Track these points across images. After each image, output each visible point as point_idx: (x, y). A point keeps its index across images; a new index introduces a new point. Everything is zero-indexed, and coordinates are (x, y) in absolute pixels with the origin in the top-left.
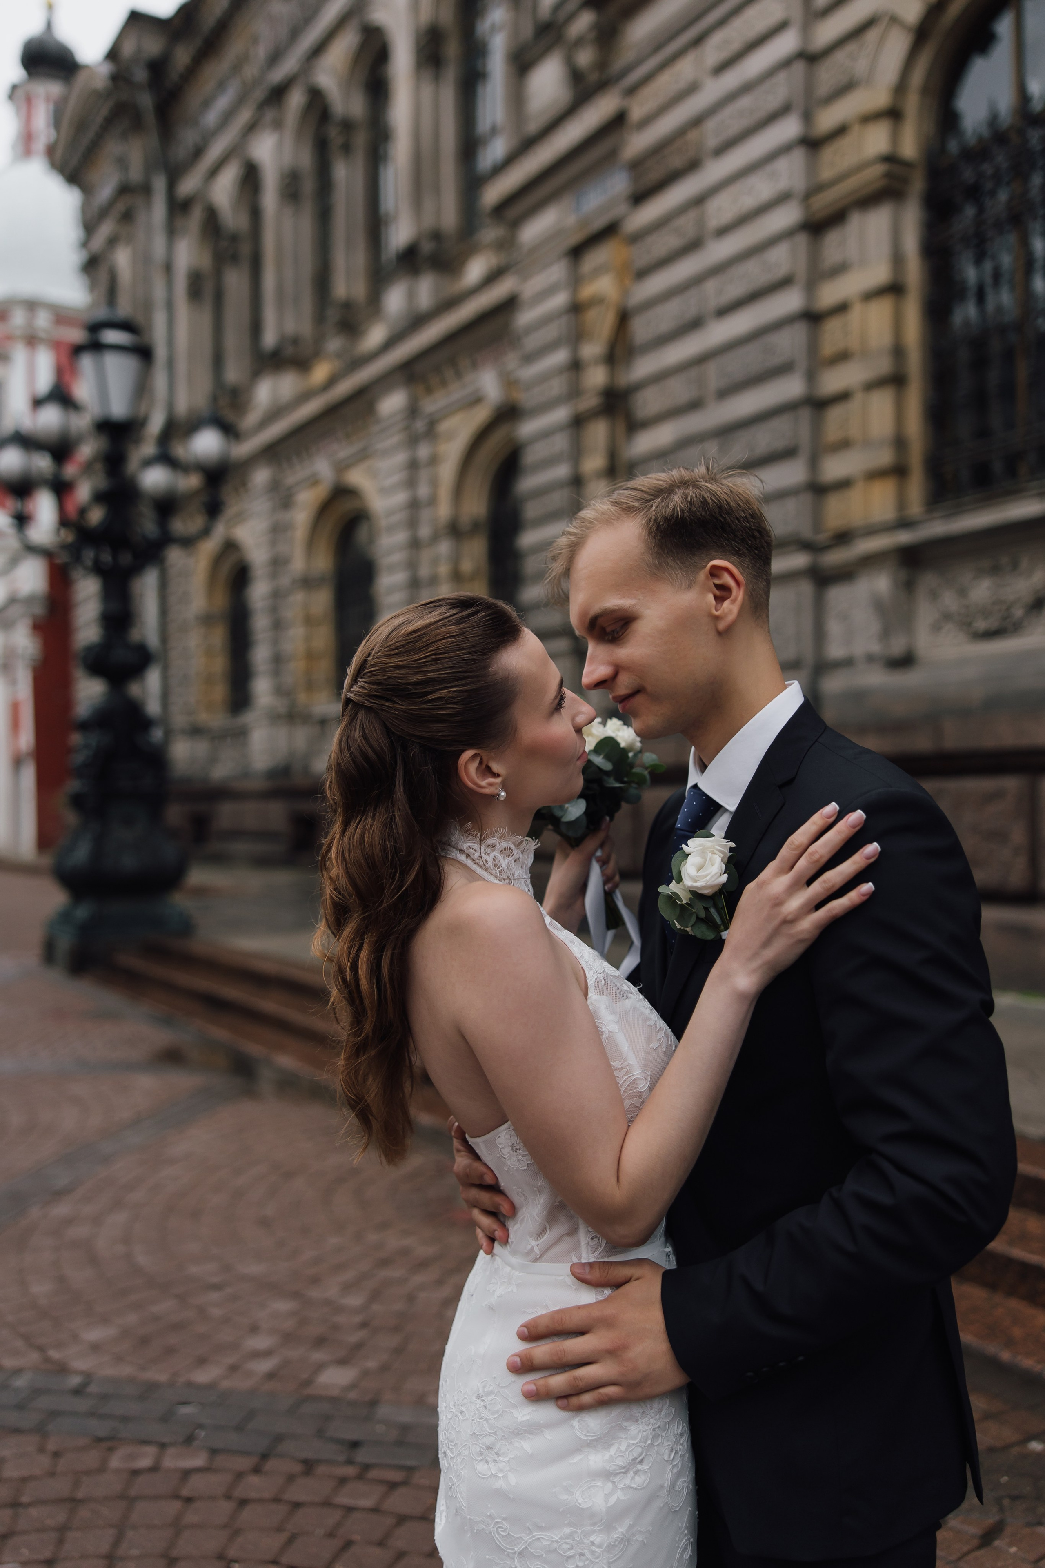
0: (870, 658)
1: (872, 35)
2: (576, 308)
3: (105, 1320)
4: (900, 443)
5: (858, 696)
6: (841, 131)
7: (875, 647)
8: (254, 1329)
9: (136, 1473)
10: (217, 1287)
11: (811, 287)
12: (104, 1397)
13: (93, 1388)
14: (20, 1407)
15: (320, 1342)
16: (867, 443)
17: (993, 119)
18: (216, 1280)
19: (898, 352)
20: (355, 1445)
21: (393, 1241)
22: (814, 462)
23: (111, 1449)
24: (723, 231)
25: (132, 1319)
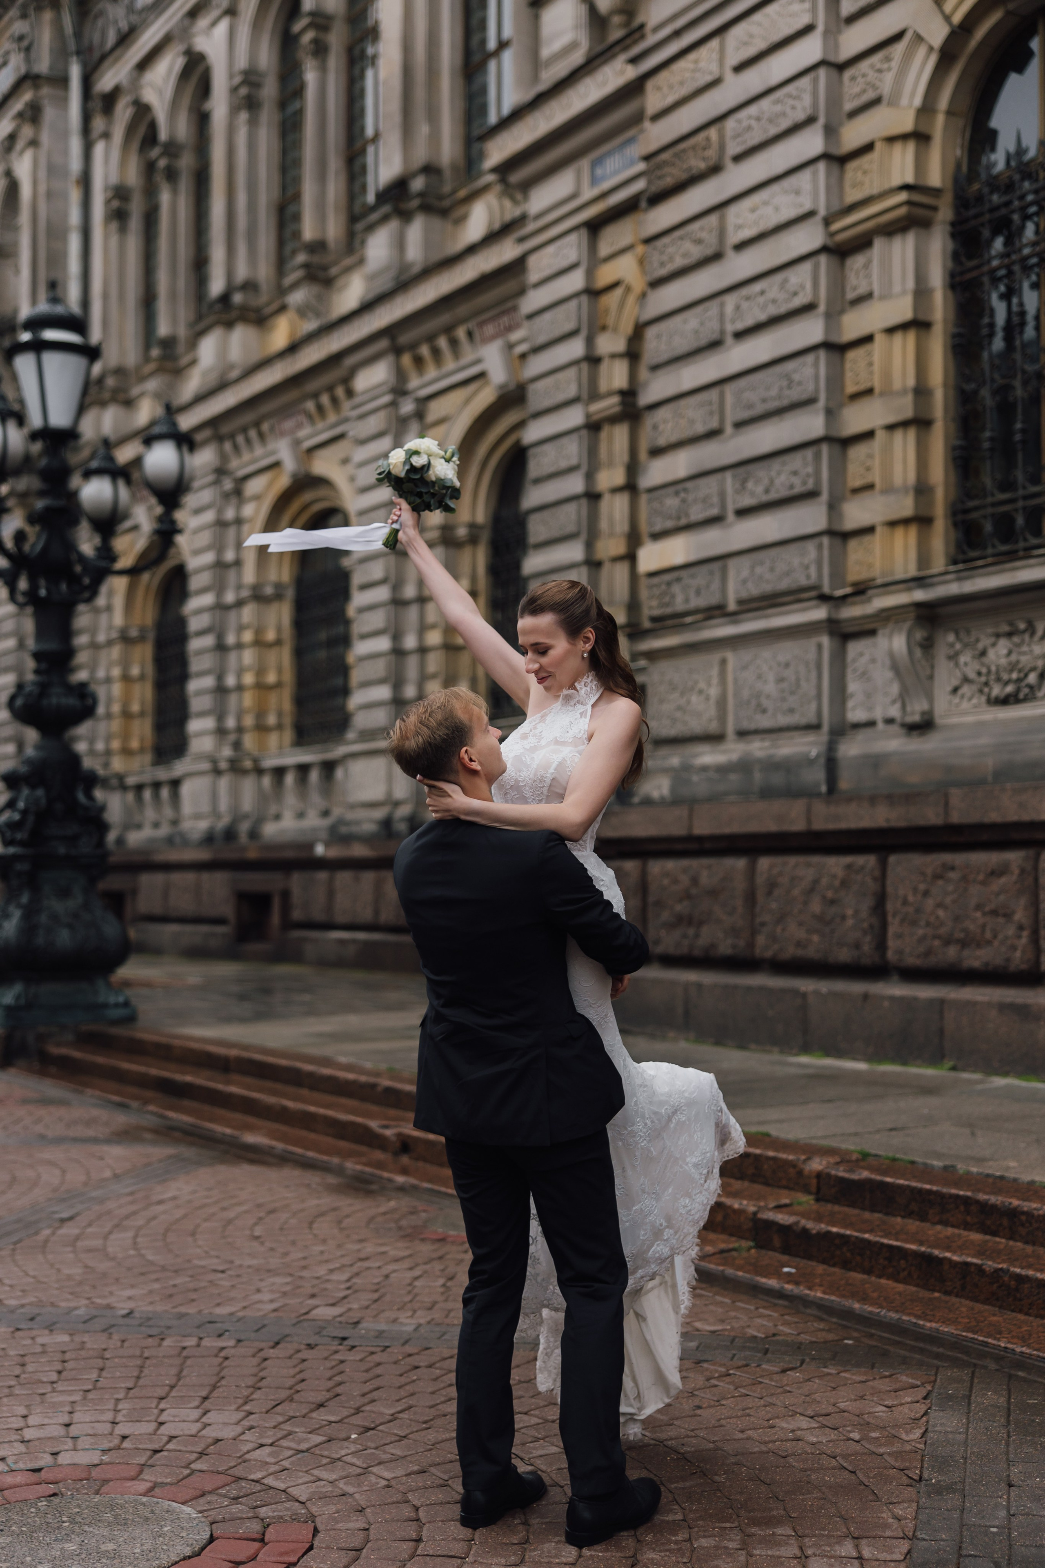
0: (890, 721)
1: (899, 48)
2: (593, 293)
3: (132, 1286)
4: (922, 490)
5: (875, 762)
6: (868, 148)
7: (894, 711)
8: (258, 1291)
9: (184, 1348)
10: (223, 1272)
11: (832, 317)
12: (149, 1319)
13: (137, 1315)
14: (85, 1322)
15: (313, 1296)
16: (889, 490)
17: (1020, 151)
18: (221, 1268)
19: (921, 392)
20: (344, 1339)
21: (369, 1248)
22: (833, 507)
23: (162, 1339)
24: (741, 246)
25: (156, 1286)
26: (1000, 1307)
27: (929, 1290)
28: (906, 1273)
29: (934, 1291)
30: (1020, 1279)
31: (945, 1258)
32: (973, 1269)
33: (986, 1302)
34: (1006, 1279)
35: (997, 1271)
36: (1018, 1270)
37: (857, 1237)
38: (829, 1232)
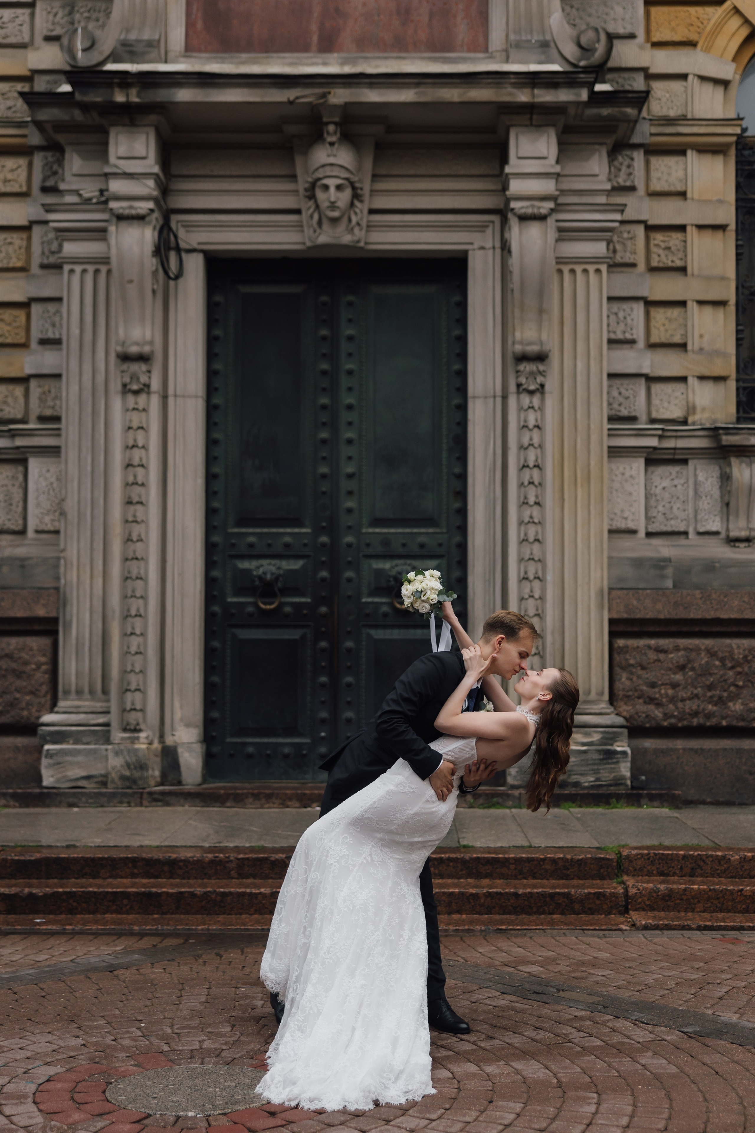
26: (207, 914)
27: (149, 914)
28: (128, 907)
29: (153, 914)
30: (224, 895)
31: (164, 892)
32: (186, 895)
33: (196, 913)
34: (213, 896)
35: (206, 893)
36: (222, 890)
37: (83, 892)
38: (57, 892)
